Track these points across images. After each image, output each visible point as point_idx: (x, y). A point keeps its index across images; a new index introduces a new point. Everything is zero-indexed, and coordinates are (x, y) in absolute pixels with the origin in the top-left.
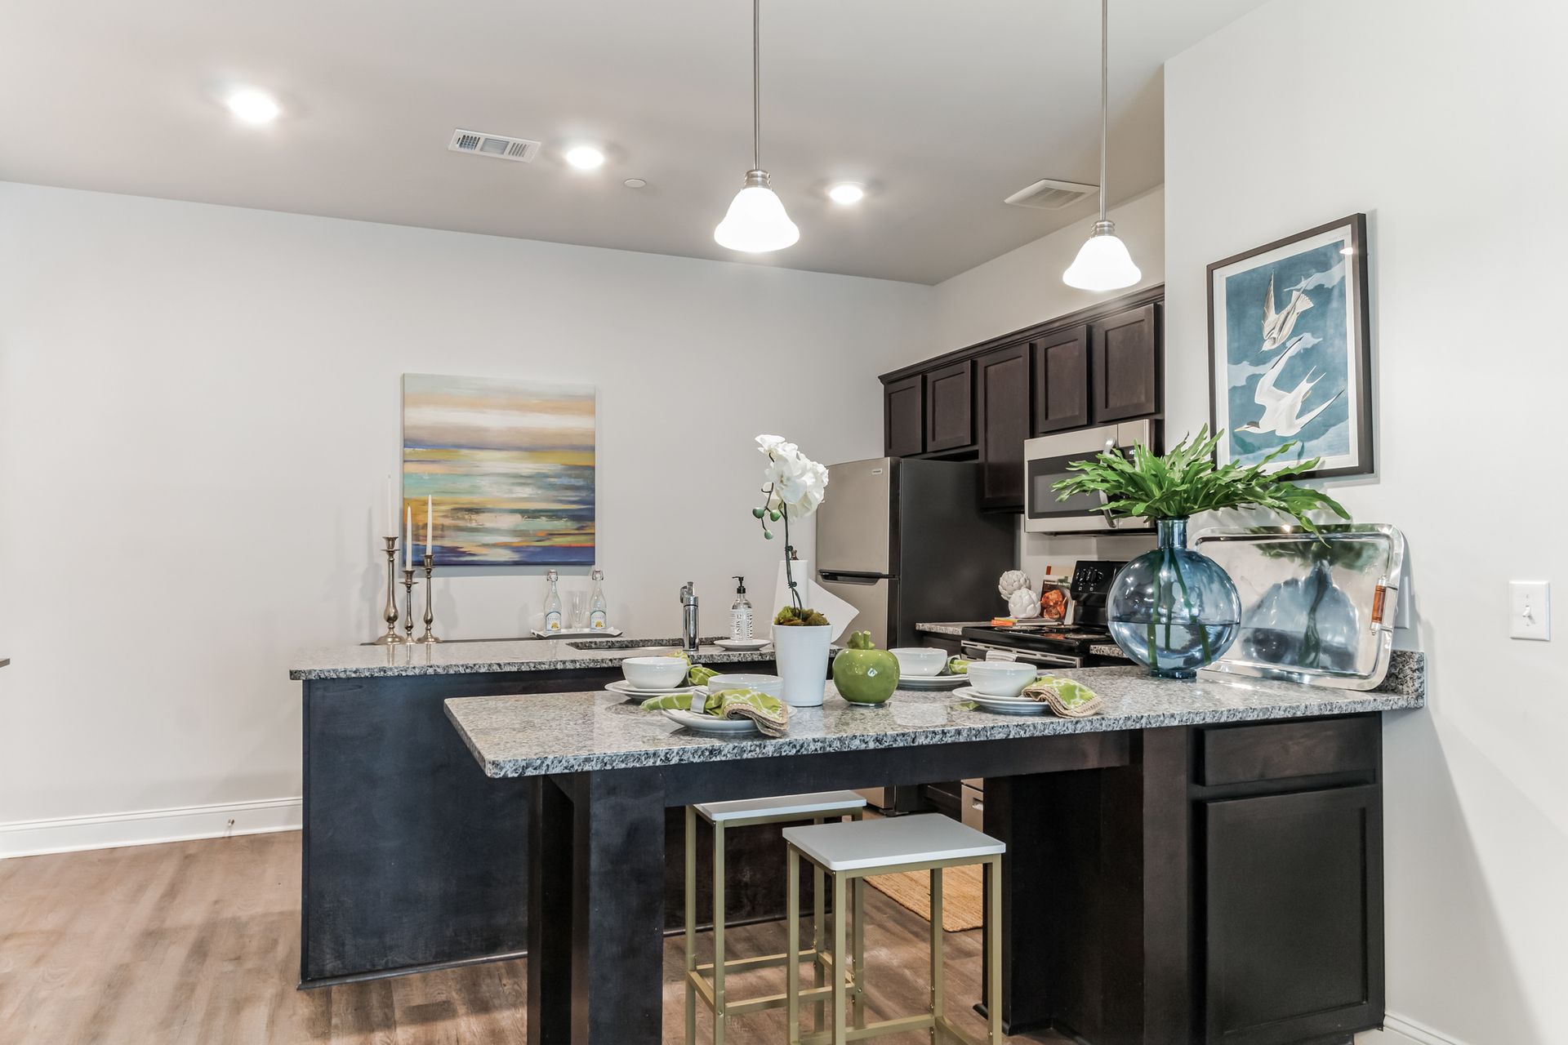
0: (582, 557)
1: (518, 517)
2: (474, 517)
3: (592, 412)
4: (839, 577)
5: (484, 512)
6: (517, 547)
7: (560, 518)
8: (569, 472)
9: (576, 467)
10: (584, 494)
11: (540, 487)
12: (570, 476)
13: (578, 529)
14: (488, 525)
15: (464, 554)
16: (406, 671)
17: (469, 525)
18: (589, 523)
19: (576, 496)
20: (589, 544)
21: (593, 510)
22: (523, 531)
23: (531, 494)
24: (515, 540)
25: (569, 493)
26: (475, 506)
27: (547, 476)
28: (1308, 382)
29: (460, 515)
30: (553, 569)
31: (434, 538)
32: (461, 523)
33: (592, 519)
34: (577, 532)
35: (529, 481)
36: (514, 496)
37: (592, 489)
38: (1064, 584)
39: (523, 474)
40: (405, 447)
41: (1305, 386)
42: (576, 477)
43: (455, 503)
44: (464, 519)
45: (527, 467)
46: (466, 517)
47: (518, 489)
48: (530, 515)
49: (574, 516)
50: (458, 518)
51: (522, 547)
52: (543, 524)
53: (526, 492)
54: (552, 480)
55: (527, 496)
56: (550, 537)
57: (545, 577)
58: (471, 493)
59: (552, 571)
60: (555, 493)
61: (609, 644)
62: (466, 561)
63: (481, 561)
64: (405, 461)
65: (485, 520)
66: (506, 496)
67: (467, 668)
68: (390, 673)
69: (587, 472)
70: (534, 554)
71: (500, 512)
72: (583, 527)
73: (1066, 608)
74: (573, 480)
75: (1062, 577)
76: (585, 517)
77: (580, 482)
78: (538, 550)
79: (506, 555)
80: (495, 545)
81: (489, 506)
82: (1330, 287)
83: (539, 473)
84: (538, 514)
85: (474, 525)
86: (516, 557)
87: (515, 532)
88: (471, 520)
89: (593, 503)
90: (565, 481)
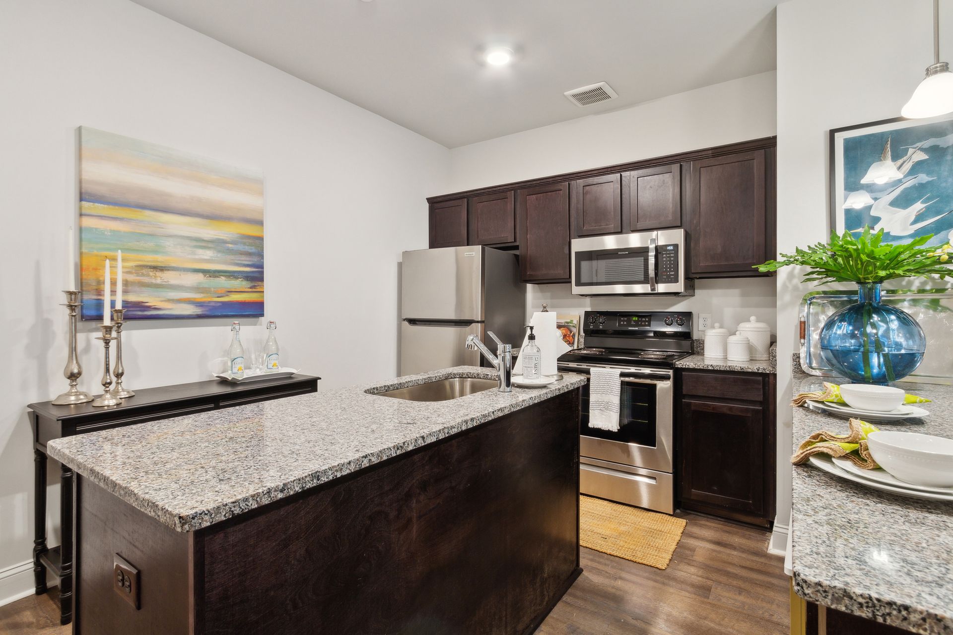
0: (254, 310)
1: (201, 275)
2: (159, 274)
3: (261, 193)
4: (417, 323)
5: (168, 270)
6: (201, 302)
7: (237, 278)
8: (244, 241)
9: (249, 237)
10: (255, 260)
11: (219, 251)
12: (244, 244)
13: (251, 288)
14: (173, 282)
15: (149, 308)
16: (341, 469)
17: (154, 281)
18: (260, 283)
19: (250, 261)
20: (259, 300)
21: (262, 273)
22: (205, 288)
23: (211, 257)
24: (198, 297)
25: (243, 258)
26: (160, 264)
27: (224, 242)
28: (922, 203)
29: (144, 271)
30: (236, 321)
31: (125, 292)
32: (146, 280)
33: (261, 279)
34: (250, 290)
35: (210, 245)
36: (197, 257)
37: (261, 255)
38: (570, 324)
39: (205, 239)
40: (81, 200)
41: (919, 206)
42: (250, 245)
43: (139, 261)
44: (148, 275)
45: (209, 232)
46: (151, 274)
47: (200, 251)
48: (211, 274)
49: (248, 277)
50: (143, 275)
51: (204, 302)
52: (223, 282)
53: (208, 254)
54: (230, 246)
55: (208, 258)
56: (229, 293)
57: (230, 328)
58: (155, 252)
59: (236, 322)
60: (232, 257)
61: (386, 388)
62: (152, 315)
63: (167, 315)
64: (81, 215)
65: (170, 278)
66: (190, 256)
67: (398, 449)
68: (324, 479)
69: (257, 242)
70: (215, 308)
71: (184, 271)
72: (255, 286)
73: (574, 339)
74: (246, 247)
75: (569, 321)
76: (256, 277)
77: (252, 249)
78: (219, 304)
79: (189, 310)
80: (180, 301)
81: (173, 265)
82: (945, 147)
83: (219, 239)
84: (217, 274)
85: (159, 281)
86: (198, 311)
87: (197, 289)
88: (155, 277)
89: (262, 267)
90: (241, 247)
